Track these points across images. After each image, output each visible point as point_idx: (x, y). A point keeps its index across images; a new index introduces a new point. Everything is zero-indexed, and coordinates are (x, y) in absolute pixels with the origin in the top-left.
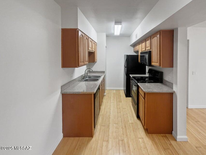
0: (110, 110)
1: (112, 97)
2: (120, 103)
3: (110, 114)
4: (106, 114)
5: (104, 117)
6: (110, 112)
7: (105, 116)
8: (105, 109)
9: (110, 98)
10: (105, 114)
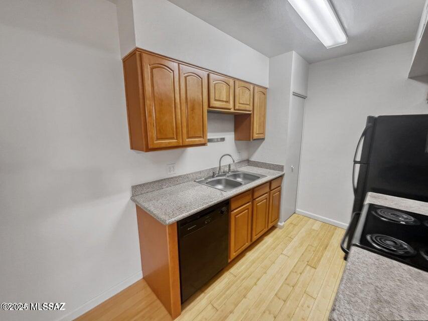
0: (265, 273)
1: (295, 239)
2: (308, 268)
3: (255, 284)
4: (244, 279)
5: (232, 285)
6: (259, 279)
7: (239, 281)
8: (253, 262)
9: (291, 239)
10: (242, 277)
